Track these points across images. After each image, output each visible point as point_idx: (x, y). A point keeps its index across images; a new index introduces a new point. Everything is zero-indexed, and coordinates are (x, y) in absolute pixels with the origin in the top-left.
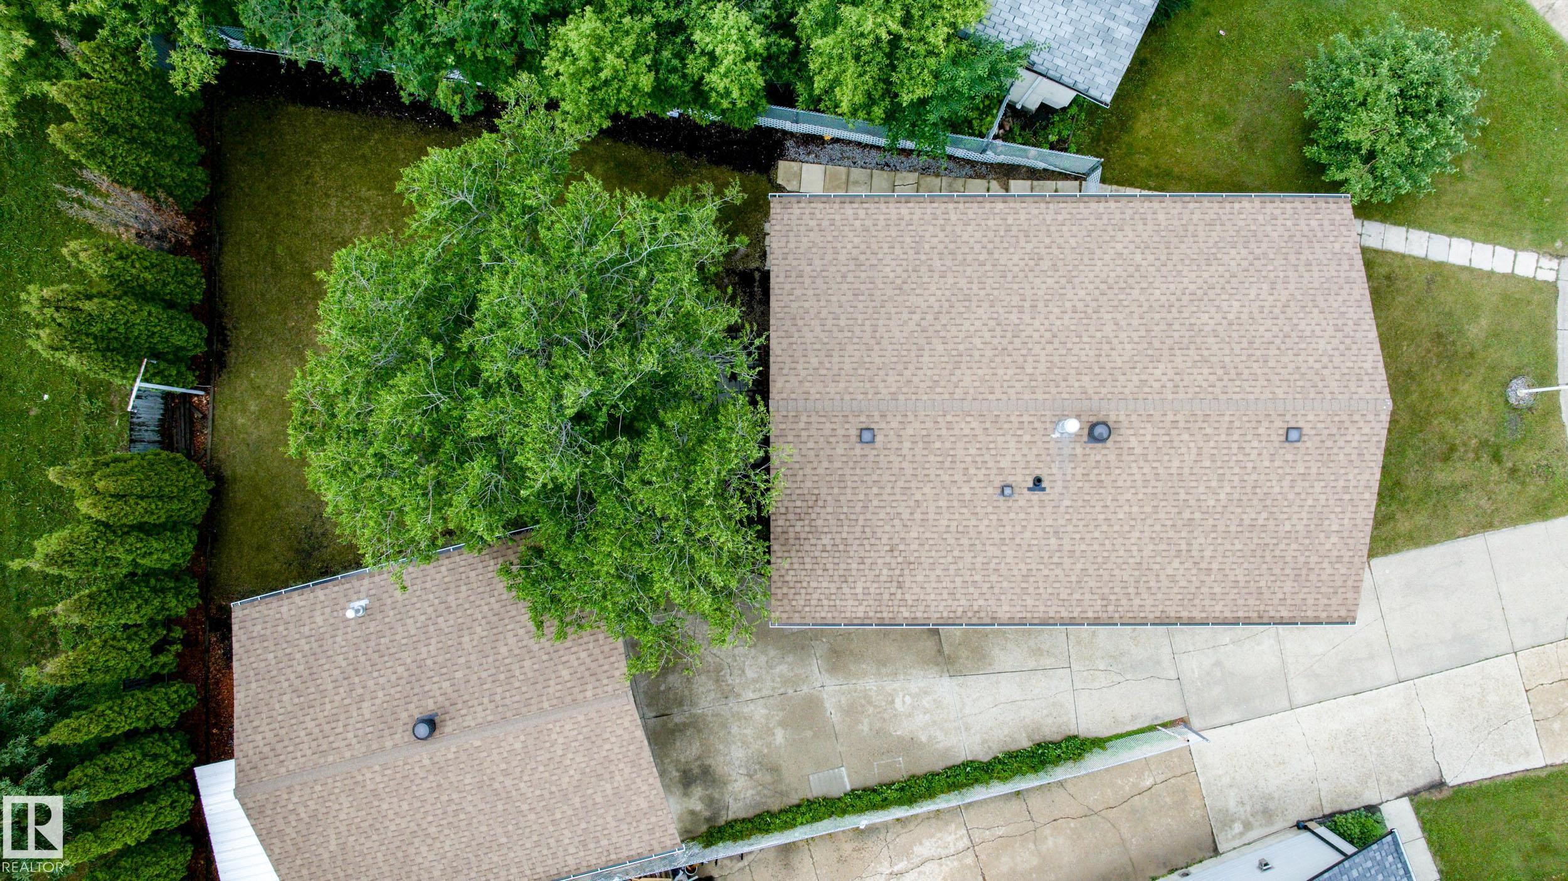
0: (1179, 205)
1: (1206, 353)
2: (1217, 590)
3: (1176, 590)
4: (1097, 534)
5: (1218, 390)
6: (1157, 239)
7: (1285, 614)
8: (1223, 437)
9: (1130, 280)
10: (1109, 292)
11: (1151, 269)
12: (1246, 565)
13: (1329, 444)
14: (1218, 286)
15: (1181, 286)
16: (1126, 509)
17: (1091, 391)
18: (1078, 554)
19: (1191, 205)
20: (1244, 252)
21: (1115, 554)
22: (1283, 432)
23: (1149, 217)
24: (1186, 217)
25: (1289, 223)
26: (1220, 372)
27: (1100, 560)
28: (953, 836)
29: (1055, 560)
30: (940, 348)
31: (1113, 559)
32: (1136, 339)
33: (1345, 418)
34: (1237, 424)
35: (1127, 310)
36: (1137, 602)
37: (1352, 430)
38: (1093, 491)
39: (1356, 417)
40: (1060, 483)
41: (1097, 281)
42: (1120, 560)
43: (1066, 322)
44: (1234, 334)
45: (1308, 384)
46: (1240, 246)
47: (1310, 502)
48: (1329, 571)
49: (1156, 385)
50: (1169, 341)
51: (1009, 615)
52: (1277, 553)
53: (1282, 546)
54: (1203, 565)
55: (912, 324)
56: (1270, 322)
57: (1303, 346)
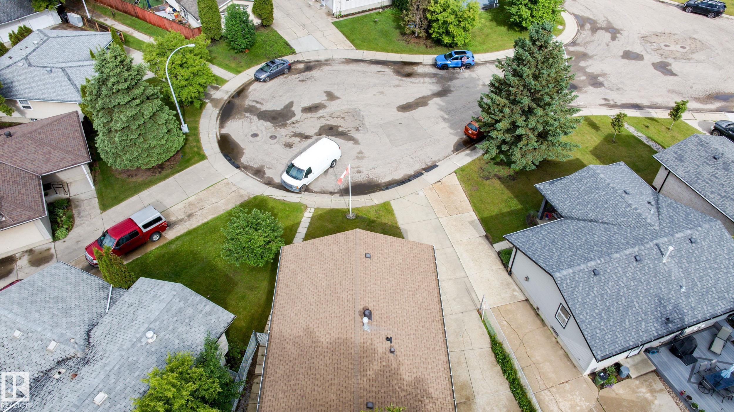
0: (278, 297)
1: (337, 282)
2: (426, 284)
3: (427, 297)
4: (408, 321)
5: (352, 277)
6: (291, 302)
7: (432, 265)
8: (369, 276)
9: (307, 310)
10: (311, 316)
11: (303, 303)
12: (416, 274)
13: (371, 247)
14: (312, 281)
15: (311, 293)
16: (397, 310)
17: (351, 318)
18: (416, 328)
19: (279, 293)
20: (299, 275)
21: (415, 316)
22: (367, 259)
23: (282, 306)
24: (283, 294)
25: (289, 263)
26: (344, 277)
27: (418, 321)
28: (546, 397)
29: (419, 337)
30: (330, 376)
31: (417, 316)
32: (331, 305)
33: (362, 241)
34: (364, 272)
35: (319, 309)
36: (433, 310)
37: (366, 240)
38: (391, 320)
39: (362, 238)
40: (388, 332)
41: (306, 321)
42: (418, 314)
43: (322, 329)
44: (330, 274)
45: (350, 252)
46: (296, 276)
47: (392, 254)
48: (416, 251)
49: (349, 297)
50: (332, 294)
51: (444, 356)
52: (411, 265)
53: (408, 263)
54: (417, 288)
55: (319, 390)
56: (326, 264)
57: (336, 254)
